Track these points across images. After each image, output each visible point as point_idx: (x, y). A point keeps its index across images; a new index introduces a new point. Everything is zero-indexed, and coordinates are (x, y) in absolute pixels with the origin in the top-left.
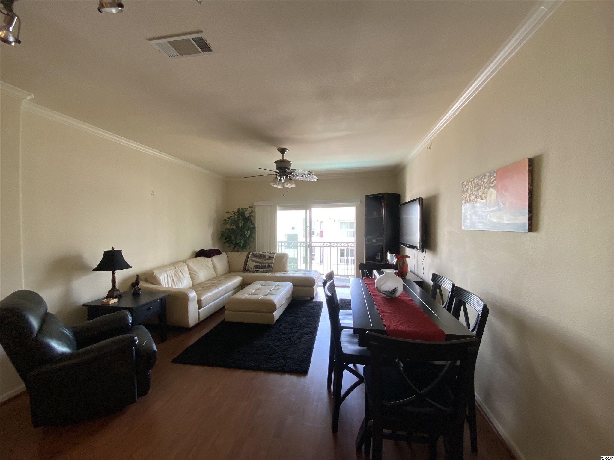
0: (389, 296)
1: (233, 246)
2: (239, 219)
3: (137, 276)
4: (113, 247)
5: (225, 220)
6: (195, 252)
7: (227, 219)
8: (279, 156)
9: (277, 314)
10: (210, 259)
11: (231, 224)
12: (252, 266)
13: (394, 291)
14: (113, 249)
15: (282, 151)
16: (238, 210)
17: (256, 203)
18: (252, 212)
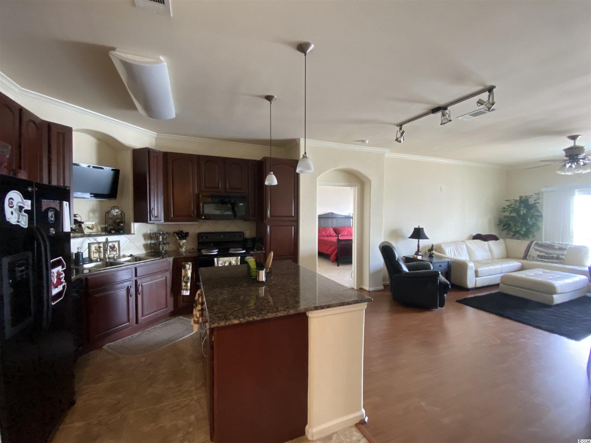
2: (520, 207)
5: (504, 208)
7: (507, 207)
9: (558, 298)
10: (486, 243)
11: (511, 212)
12: (536, 256)
16: (520, 198)
17: (543, 189)
18: (538, 199)
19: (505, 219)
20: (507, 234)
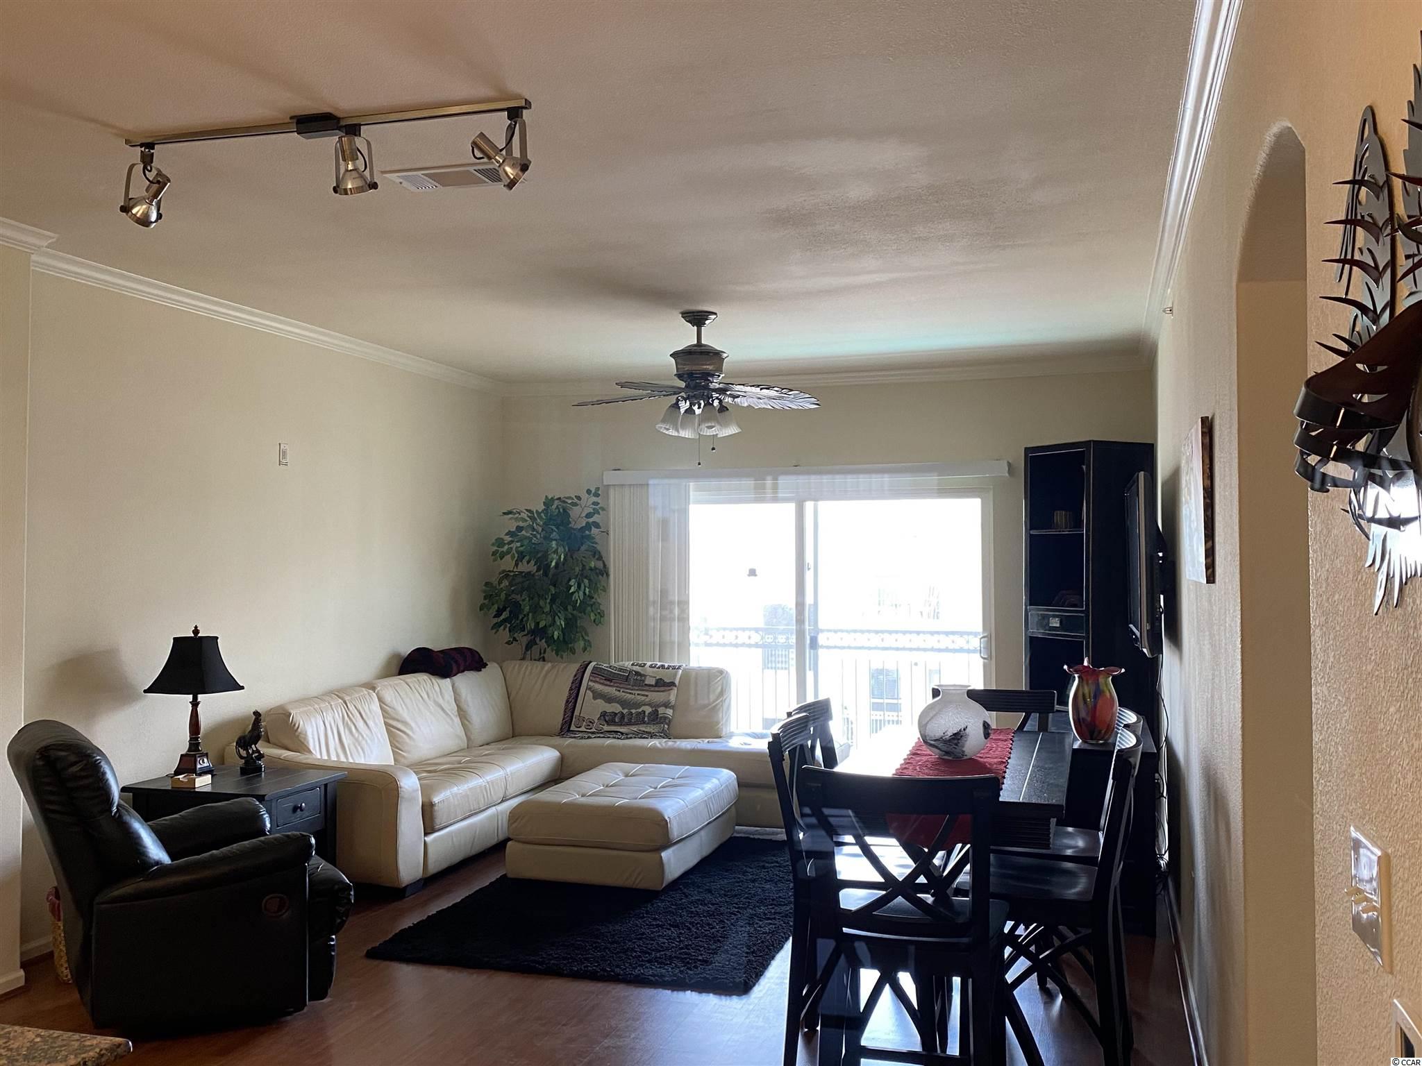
0: (947, 753)
1: (525, 641)
3: (257, 714)
4: (196, 627)
5: (500, 542)
6: (396, 656)
7: (508, 539)
10: (447, 682)
11: (521, 556)
12: (596, 717)
13: (958, 737)
14: (196, 631)
15: (697, 319)
17: (610, 478)
18: (596, 512)
19: (502, 586)
20: (509, 643)
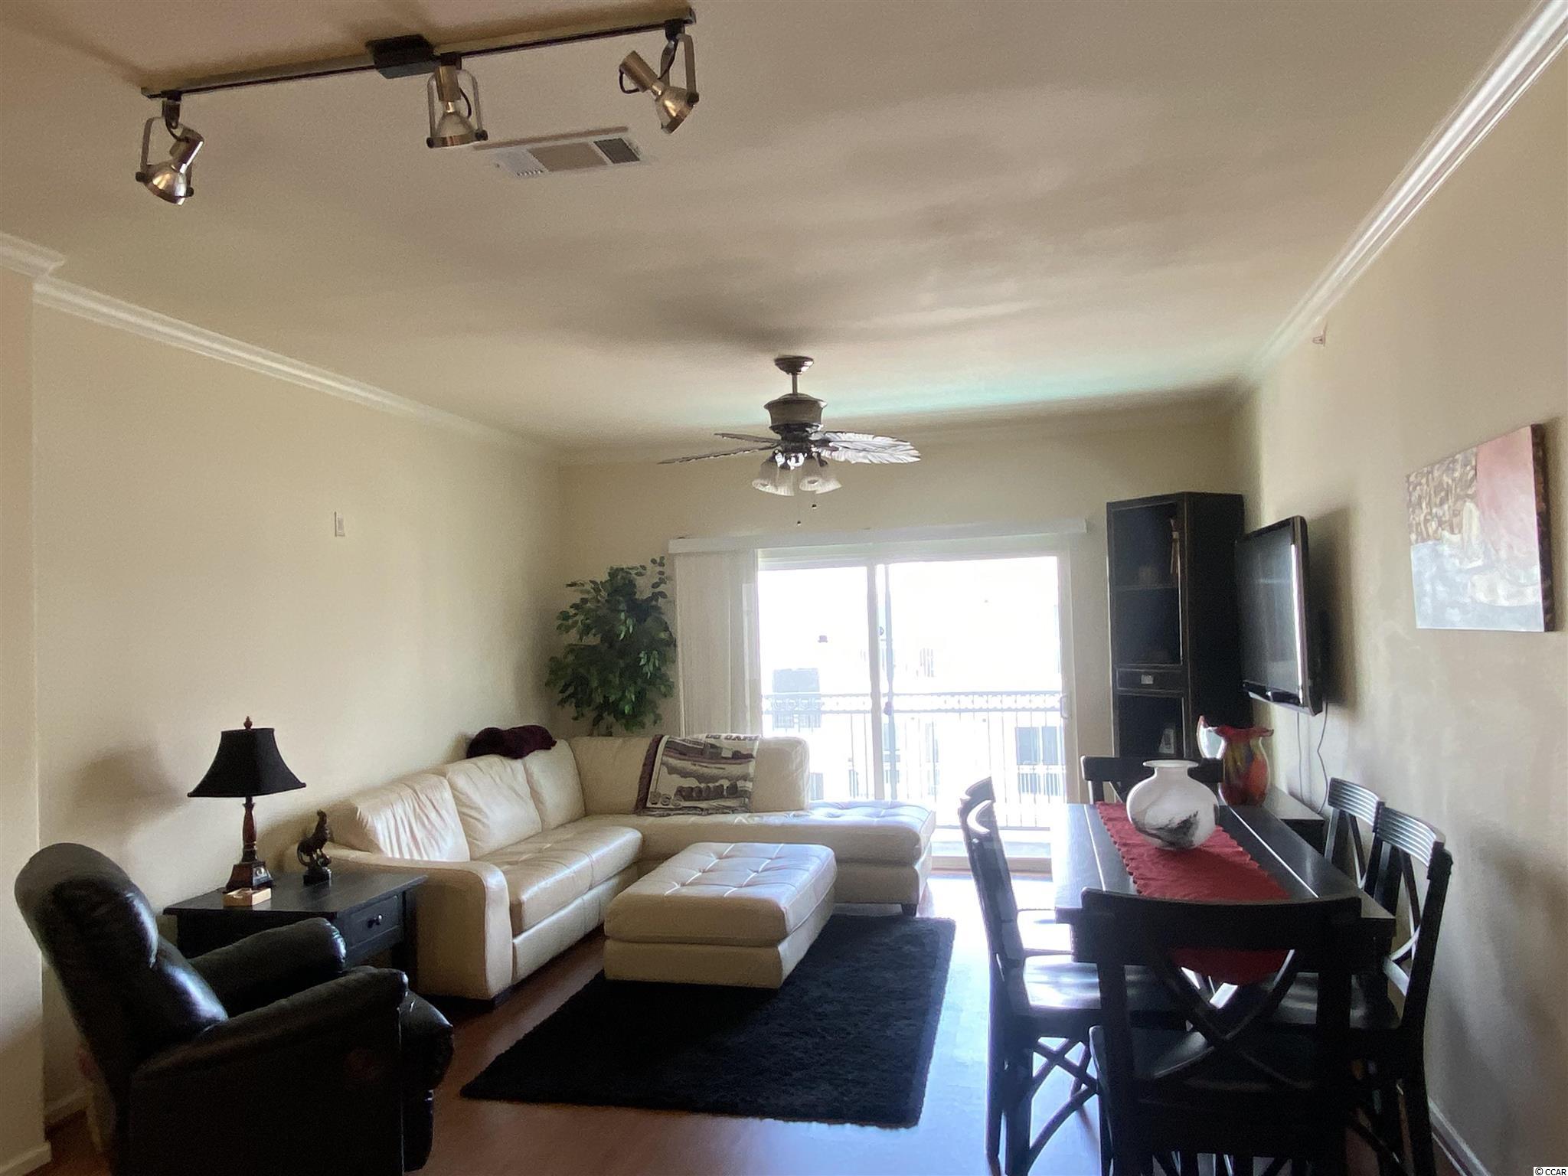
0: (1171, 844)
1: (594, 714)
2: (615, 611)
3: (322, 815)
4: (248, 719)
5: (565, 616)
6: (465, 737)
7: (572, 611)
8: (781, 386)
9: (791, 952)
10: (517, 764)
11: (586, 630)
12: (672, 793)
13: (1187, 825)
14: (248, 724)
15: (792, 365)
16: (610, 574)
17: (675, 546)
18: (662, 581)
19: (568, 660)
20: (577, 719)
